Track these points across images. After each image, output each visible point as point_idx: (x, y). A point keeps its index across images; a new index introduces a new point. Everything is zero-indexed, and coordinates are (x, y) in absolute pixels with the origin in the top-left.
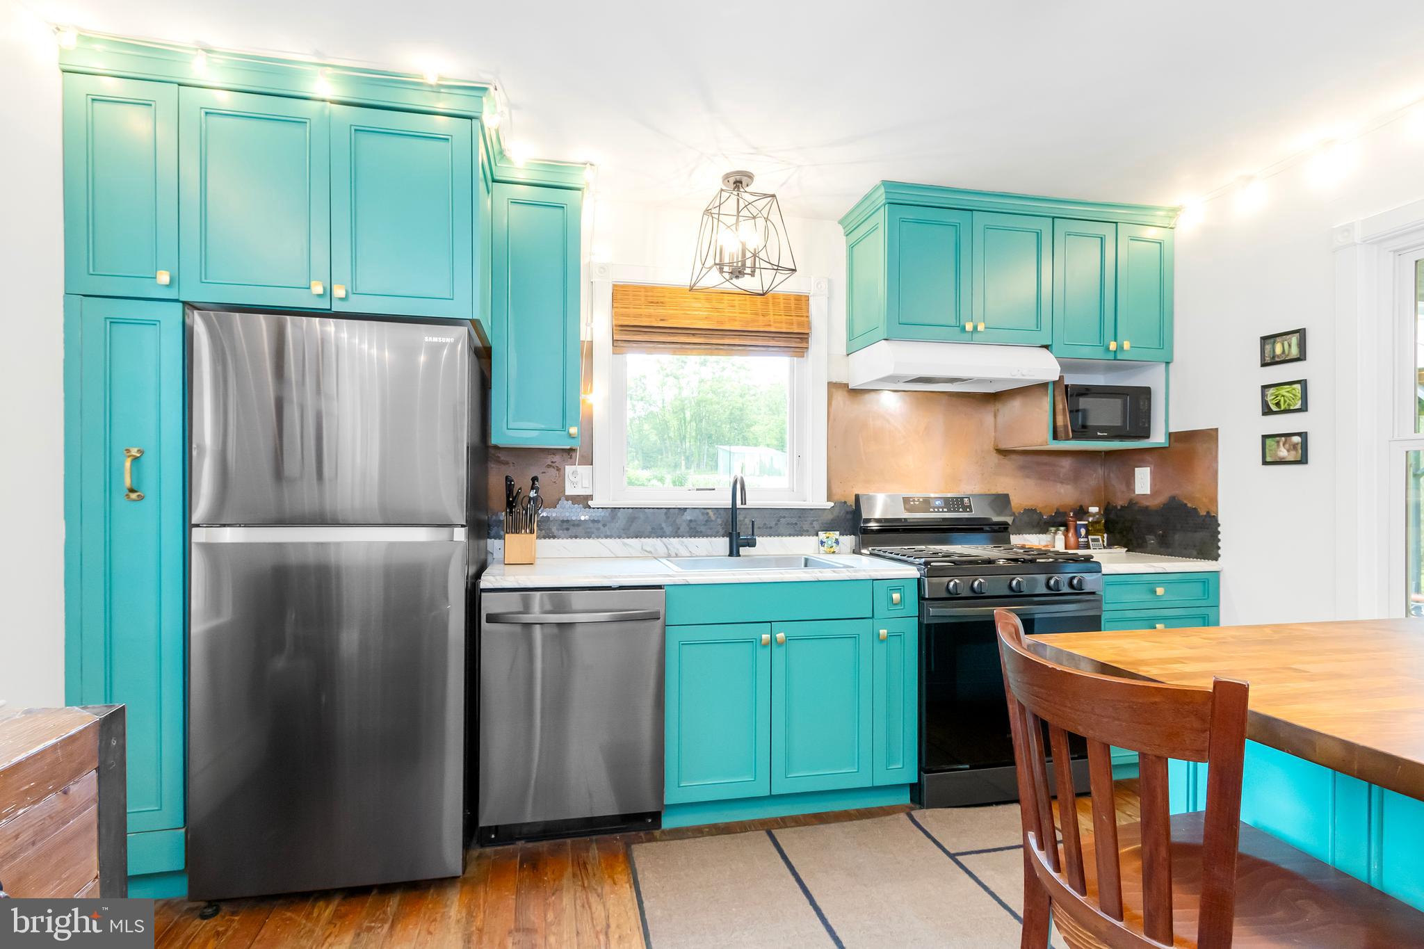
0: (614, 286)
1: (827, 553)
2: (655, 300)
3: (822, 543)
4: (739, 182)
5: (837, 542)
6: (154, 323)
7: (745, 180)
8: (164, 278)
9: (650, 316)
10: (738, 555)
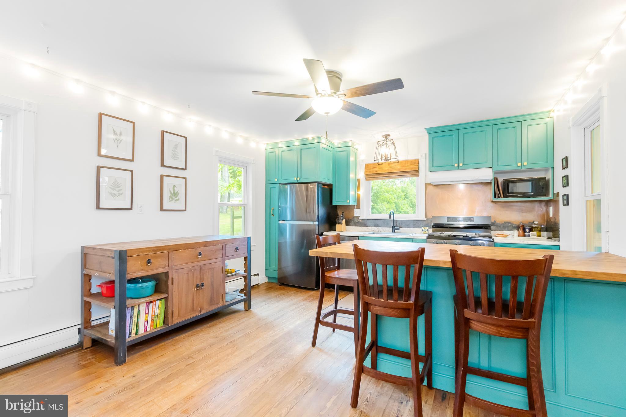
0: (366, 164)
1: (424, 233)
2: (375, 166)
3: (423, 230)
4: (386, 137)
5: (428, 230)
6: (275, 187)
7: (388, 136)
8: (276, 180)
9: (373, 171)
10: (395, 232)
